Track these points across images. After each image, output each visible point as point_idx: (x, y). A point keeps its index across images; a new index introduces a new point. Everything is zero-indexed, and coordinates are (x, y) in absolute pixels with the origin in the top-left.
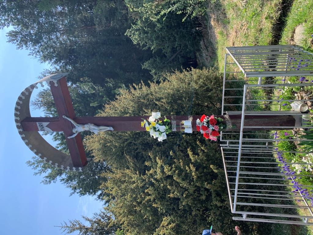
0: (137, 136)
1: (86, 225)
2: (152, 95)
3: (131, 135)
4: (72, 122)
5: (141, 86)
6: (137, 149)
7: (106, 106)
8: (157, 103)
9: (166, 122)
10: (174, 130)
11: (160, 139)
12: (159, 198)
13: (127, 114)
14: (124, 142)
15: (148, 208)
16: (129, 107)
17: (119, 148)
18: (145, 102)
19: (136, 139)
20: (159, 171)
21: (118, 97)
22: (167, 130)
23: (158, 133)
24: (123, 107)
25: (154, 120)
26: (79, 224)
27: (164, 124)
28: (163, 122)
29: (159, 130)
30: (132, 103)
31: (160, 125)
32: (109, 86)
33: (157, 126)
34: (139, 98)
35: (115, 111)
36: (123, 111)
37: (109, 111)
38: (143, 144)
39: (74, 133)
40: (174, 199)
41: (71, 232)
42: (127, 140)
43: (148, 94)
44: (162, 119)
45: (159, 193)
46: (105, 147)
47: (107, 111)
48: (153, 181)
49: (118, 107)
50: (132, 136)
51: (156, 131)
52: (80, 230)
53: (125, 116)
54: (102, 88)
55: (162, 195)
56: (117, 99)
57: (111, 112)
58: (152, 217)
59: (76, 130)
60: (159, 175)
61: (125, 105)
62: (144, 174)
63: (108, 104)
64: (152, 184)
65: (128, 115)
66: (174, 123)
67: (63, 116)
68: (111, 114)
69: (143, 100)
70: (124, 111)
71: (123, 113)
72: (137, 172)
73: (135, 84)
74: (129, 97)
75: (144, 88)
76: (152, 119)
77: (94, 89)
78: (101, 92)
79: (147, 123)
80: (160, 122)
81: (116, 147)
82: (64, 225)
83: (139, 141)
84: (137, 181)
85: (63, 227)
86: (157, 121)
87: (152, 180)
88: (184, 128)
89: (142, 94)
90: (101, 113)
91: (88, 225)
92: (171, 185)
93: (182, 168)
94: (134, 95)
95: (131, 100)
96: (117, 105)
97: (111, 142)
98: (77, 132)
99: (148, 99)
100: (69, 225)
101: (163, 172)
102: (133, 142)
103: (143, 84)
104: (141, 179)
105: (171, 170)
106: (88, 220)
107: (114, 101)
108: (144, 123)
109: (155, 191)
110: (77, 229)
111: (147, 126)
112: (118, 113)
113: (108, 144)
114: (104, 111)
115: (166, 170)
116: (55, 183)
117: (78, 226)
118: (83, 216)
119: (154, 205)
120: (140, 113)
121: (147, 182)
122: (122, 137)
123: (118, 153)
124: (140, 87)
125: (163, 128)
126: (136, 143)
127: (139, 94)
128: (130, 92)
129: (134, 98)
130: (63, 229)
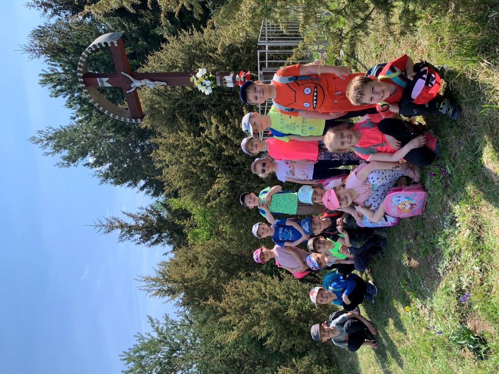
0: (190, 96)
1: (129, 223)
2: (205, 44)
3: (182, 94)
4: (130, 77)
5: (192, 32)
6: (191, 111)
7: (149, 57)
8: (211, 54)
9: (212, 77)
10: (219, 84)
11: (207, 93)
12: (215, 159)
13: (176, 68)
14: (174, 104)
15: (204, 170)
16: (178, 60)
17: (170, 110)
18: (198, 52)
19: (189, 100)
20: (213, 130)
21: (163, 46)
22: (212, 85)
23: (205, 87)
24: (171, 59)
25: (201, 76)
26: (119, 222)
27: (209, 79)
28: (209, 77)
29: (205, 85)
30: (181, 55)
31: (206, 80)
32: (144, 21)
33: (204, 81)
34: (190, 47)
35: (161, 64)
36: (171, 64)
37: (153, 64)
38: (197, 105)
39: (132, 88)
40: (229, 157)
41: (109, 231)
42: (178, 100)
43: (200, 43)
44: (208, 74)
45: (215, 154)
46: (153, 109)
47: (150, 65)
48: (209, 141)
49: (164, 58)
50: (183, 96)
51: (203, 85)
52: (121, 229)
53: (174, 71)
54: (135, 26)
55: (218, 156)
56: (162, 48)
57: (156, 65)
58: (208, 177)
59: (134, 85)
60: (213, 135)
61: (172, 56)
62: (199, 136)
63: (151, 55)
64: (208, 145)
65: (177, 70)
66: (218, 78)
67: (122, 72)
68: (156, 68)
69: (194, 51)
70: (173, 64)
71: (171, 66)
72: (192, 134)
73: (184, 29)
74: (177, 46)
75: (196, 34)
76: (199, 75)
77: (124, 28)
78: (134, 32)
79: (195, 78)
80: (206, 77)
81: (165, 108)
82: (98, 223)
83: (192, 102)
84: (192, 144)
85: (97, 226)
86: (204, 76)
87: (207, 140)
88: (226, 83)
89: (193, 42)
90: (143, 67)
91: (131, 222)
92: (226, 144)
93: (237, 127)
94: (183, 43)
95: (180, 50)
96: (162, 57)
97: (159, 103)
98: (135, 86)
99: (201, 49)
100: (105, 223)
101: (218, 131)
102: (186, 102)
103: (195, 29)
104: (196, 141)
105: (226, 130)
106: (132, 216)
107: (159, 51)
108: (192, 79)
109: (210, 151)
110: (117, 227)
111: (195, 81)
112: (165, 67)
113: (157, 106)
114: (147, 64)
115: (220, 128)
116: (77, 166)
117: (117, 224)
118: (123, 212)
119: (210, 165)
120: (191, 66)
121: (202, 144)
122: (172, 96)
123: (168, 117)
124: (190, 33)
125: (208, 83)
126: (189, 103)
127: (190, 42)
128: (178, 39)
129: (183, 47)
130: (98, 229)
